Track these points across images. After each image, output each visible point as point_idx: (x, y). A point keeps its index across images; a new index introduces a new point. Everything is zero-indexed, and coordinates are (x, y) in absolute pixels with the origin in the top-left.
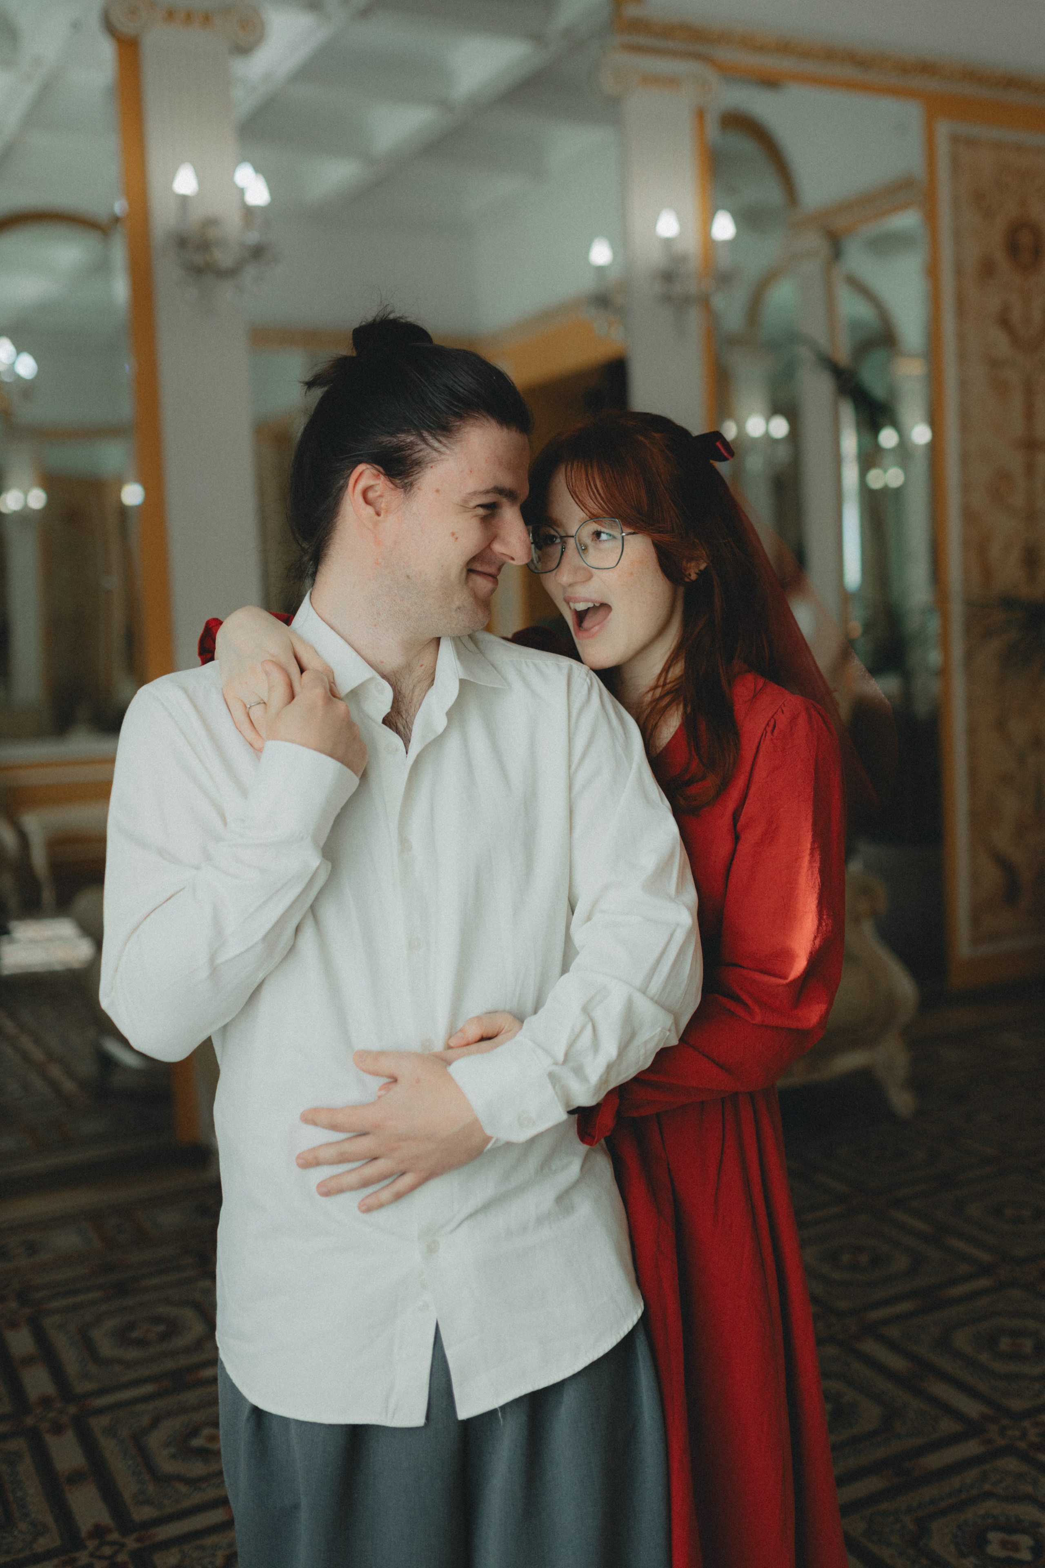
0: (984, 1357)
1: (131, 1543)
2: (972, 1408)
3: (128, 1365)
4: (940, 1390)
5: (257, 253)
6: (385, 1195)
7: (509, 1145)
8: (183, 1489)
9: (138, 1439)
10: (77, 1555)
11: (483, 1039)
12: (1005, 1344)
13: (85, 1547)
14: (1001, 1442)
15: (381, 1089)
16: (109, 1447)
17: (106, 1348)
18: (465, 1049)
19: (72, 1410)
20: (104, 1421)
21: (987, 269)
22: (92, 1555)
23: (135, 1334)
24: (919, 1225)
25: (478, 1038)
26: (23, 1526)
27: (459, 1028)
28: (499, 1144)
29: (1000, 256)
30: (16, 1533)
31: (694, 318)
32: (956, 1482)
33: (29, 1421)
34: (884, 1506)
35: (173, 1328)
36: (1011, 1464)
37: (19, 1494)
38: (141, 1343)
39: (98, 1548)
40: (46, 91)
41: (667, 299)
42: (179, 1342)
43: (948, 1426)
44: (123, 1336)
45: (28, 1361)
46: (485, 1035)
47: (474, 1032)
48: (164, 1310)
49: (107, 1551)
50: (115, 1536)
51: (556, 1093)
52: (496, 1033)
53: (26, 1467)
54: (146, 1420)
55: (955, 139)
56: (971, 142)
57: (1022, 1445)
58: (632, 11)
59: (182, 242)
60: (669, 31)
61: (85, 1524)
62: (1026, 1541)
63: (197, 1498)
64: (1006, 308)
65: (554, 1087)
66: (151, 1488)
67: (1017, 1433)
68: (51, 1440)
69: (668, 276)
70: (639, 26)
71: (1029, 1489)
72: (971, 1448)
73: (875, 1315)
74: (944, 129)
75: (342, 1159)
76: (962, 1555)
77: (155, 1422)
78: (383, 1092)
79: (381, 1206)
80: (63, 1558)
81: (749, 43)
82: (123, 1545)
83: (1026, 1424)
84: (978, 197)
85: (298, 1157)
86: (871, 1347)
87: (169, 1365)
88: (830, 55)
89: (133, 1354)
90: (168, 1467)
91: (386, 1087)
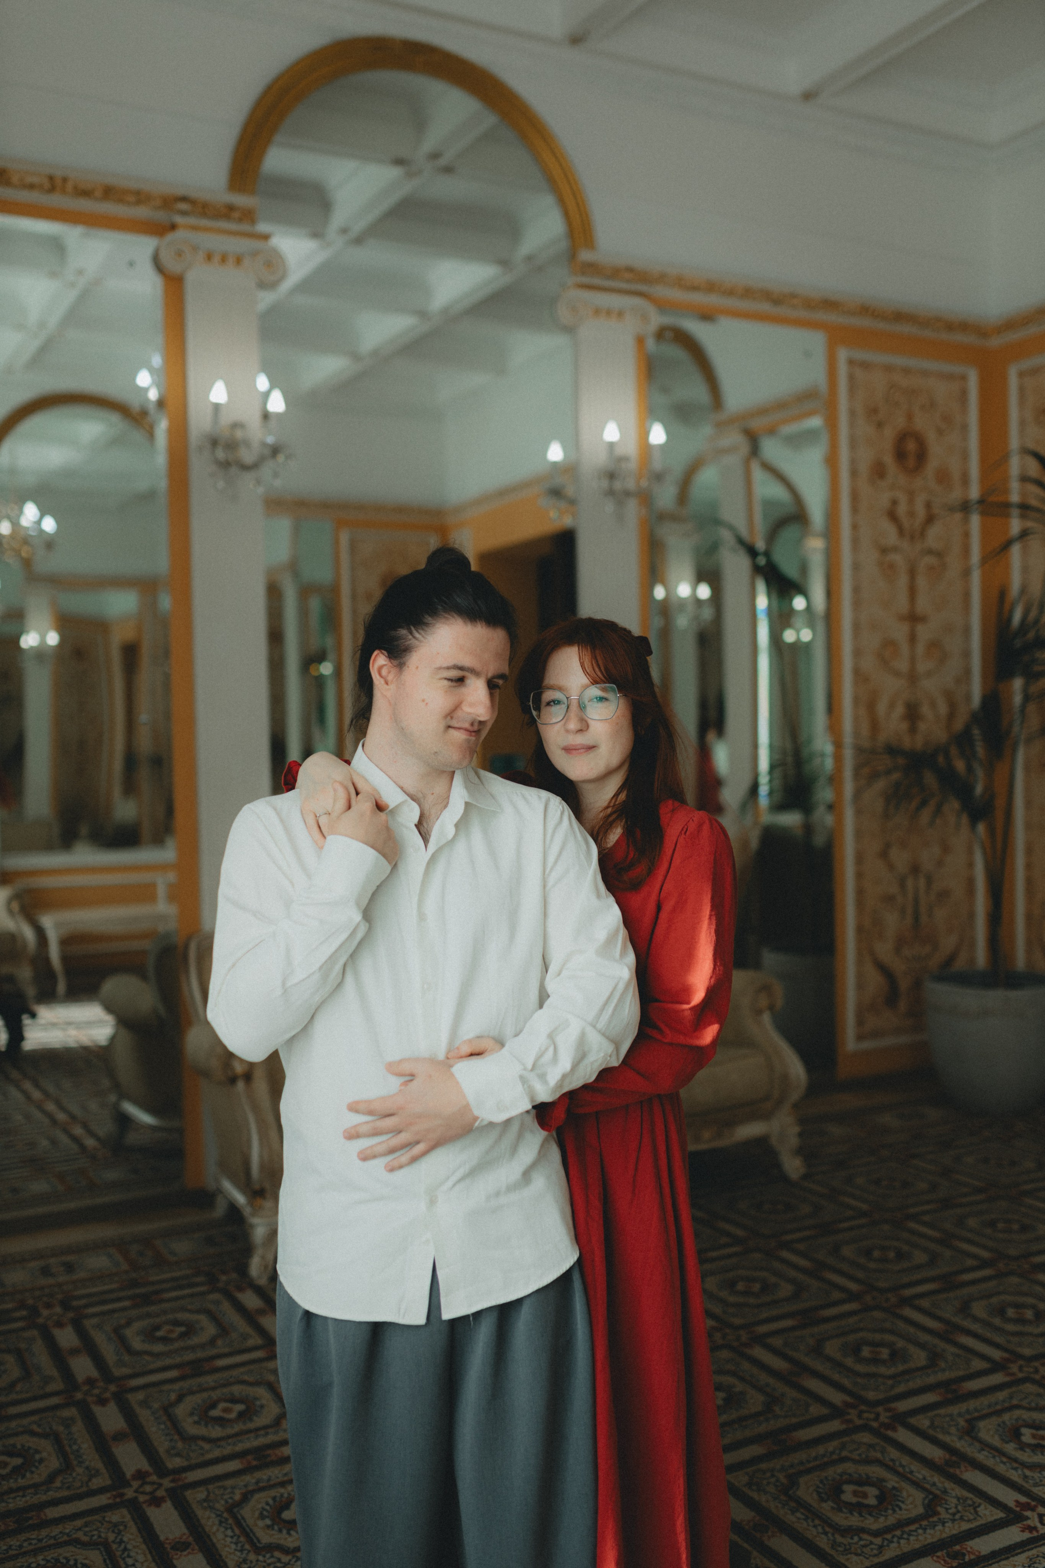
0: (849, 1361)
1: (167, 1483)
2: (837, 1398)
3: (158, 1355)
4: (813, 1384)
5: (275, 451)
6: (404, 1159)
7: (491, 1125)
8: (207, 1446)
9: (167, 1409)
10: (125, 1491)
11: (472, 1055)
12: (866, 1352)
13: (131, 1486)
14: (859, 1422)
15: (402, 1085)
16: (144, 1415)
17: (137, 1344)
18: (460, 1059)
19: (113, 1388)
20: (140, 1396)
21: (879, 471)
22: (136, 1491)
23: (159, 1334)
24: (803, 1263)
25: (469, 1053)
26: (80, 1470)
27: (456, 1045)
28: (485, 1123)
29: (889, 460)
30: (74, 1475)
31: (632, 508)
32: (821, 1450)
33: (79, 1396)
34: (763, 1466)
35: (190, 1330)
36: (866, 1438)
37: (75, 1447)
38: (164, 1340)
39: (141, 1486)
40: (83, 296)
41: (610, 493)
42: (195, 1340)
43: (816, 1410)
44: (149, 1335)
45: (74, 1352)
46: (473, 1053)
47: (466, 1050)
48: (181, 1316)
49: (148, 1488)
50: (154, 1478)
51: (524, 1089)
52: (481, 1053)
53: (79, 1428)
54: (173, 1397)
55: (851, 362)
56: (865, 365)
57: (875, 1425)
58: (585, 256)
59: (214, 442)
60: (615, 273)
61: (129, 1471)
62: (872, 1491)
63: (217, 1453)
64: (894, 502)
65: (523, 1085)
66: (180, 1445)
67: (872, 1416)
68: (97, 1410)
69: (611, 476)
70: (591, 268)
71: (879, 1455)
72: (835, 1425)
73: (763, 1329)
74: (843, 354)
75: (376, 1133)
76: (822, 1500)
77: (180, 1398)
78: (403, 1088)
79: (401, 1167)
80: (114, 1493)
81: (681, 283)
82: (160, 1485)
83: (880, 1409)
84: (873, 411)
85: (345, 1131)
86: (758, 1352)
87: (189, 1356)
88: (748, 293)
89: (159, 1348)
90: (193, 1430)
91: (406, 1083)
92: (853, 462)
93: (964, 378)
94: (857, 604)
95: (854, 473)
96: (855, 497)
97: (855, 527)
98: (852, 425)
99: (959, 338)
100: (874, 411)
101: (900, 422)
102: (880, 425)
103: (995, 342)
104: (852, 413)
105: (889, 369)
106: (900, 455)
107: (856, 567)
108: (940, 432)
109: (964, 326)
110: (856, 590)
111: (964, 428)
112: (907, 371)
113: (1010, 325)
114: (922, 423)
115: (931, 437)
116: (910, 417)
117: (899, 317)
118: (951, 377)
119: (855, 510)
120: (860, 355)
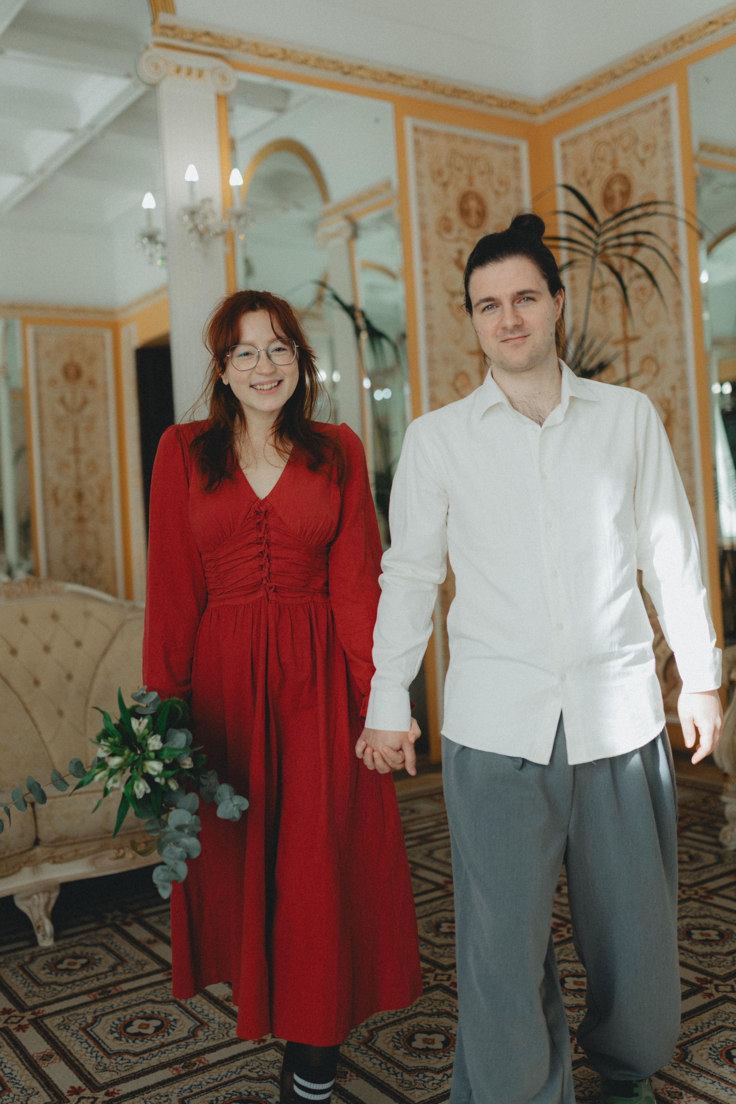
92: (422, 216)
93: (516, 149)
94: (430, 339)
95: (423, 226)
96: (425, 248)
97: (426, 272)
98: (419, 184)
99: (510, 114)
100: (440, 173)
101: (463, 184)
102: (445, 185)
103: (541, 119)
104: (419, 174)
105: (449, 137)
106: (464, 212)
107: (428, 308)
108: (497, 193)
109: (513, 104)
110: (429, 327)
111: (519, 191)
112: (466, 140)
113: (552, 103)
114: (479, 185)
115: (490, 199)
116: (471, 180)
117: (457, 92)
118: (505, 147)
119: (425, 258)
120: (424, 124)
